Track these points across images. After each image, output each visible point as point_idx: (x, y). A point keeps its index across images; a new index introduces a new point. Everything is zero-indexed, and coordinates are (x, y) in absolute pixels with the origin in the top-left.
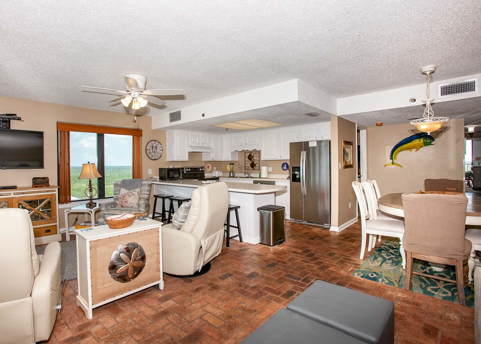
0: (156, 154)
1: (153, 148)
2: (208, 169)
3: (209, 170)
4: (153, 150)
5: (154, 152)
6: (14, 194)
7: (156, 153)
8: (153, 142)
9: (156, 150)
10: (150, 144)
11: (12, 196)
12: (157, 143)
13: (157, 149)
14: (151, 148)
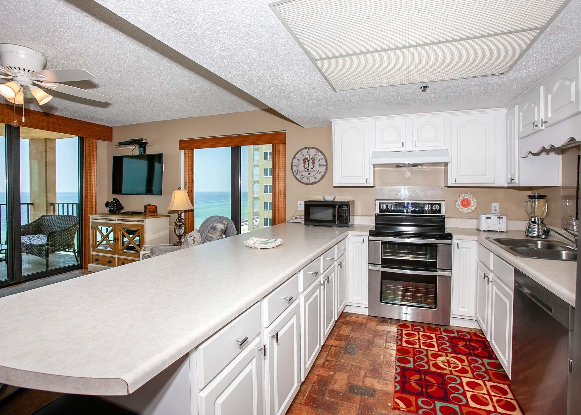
0: (312, 173)
1: (305, 163)
2: (464, 209)
3: (469, 211)
4: (306, 166)
5: (308, 170)
6: (118, 220)
7: (311, 171)
8: (305, 152)
9: (311, 165)
10: (299, 156)
11: (116, 222)
12: (313, 152)
13: (313, 163)
14: (302, 162)
